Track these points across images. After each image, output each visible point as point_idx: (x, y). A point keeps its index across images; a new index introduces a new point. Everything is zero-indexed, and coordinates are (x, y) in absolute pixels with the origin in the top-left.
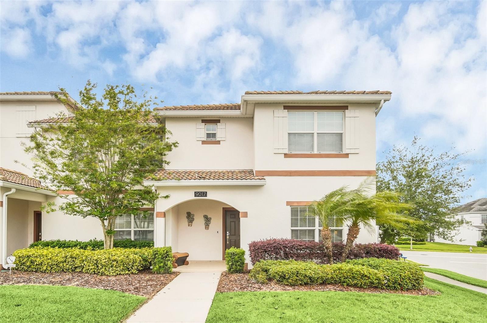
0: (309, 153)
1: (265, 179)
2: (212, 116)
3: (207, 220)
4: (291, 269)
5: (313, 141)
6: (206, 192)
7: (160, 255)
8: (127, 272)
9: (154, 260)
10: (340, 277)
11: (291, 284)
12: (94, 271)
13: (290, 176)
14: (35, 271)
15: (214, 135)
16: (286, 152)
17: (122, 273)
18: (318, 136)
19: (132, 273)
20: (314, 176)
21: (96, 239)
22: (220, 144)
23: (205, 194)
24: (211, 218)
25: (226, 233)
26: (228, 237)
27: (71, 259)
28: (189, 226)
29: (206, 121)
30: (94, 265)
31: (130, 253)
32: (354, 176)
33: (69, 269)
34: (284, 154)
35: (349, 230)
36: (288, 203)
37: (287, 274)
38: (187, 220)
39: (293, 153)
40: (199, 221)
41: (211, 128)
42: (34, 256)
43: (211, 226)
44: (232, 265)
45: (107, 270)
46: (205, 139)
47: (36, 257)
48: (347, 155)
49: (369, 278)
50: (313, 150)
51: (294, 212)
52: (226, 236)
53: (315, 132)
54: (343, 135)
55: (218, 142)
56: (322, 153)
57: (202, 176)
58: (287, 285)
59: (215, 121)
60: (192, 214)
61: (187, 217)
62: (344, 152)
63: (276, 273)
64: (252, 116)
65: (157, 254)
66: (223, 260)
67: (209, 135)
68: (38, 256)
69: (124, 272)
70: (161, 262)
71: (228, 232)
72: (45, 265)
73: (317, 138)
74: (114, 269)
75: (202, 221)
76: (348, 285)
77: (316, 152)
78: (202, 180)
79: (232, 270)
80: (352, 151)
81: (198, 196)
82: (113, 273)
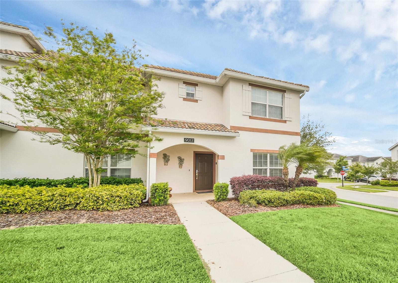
0: (263, 117)
1: (239, 133)
2: (192, 80)
3: (181, 160)
4: (274, 196)
5: (266, 110)
6: (194, 139)
7: (161, 190)
8: (130, 206)
9: (154, 195)
10: (303, 199)
11: (275, 206)
12: (93, 208)
13: (253, 132)
14: (5, 213)
15: (193, 95)
16: (250, 115)
17: (125, 208)
18: (269, 106)
19: (135, 207)
20: (267, 133)
21: (74, 177)
22: (198, 102)
23: (192, 140)
24: (184, 159)
25: (196, 171)
26: (197, 174)
27: (60, 197)
28: (165, 165)
29: (187, 83)
30: (94, 202)
31: (132, 189)
32: (289, 135)
33: (56, 208)
34: (249, 117)
35: (297, 169)
36: (252, 150)
37: (272, 199)
38: (163, 160)
39: (254, 116)
40: (174, 161)
41: (191, 89)
42: (7, 196)
43: (184, 165)
44: (221, 195)
45: (109, 206)
46: (185, 97)
47: (10, 197)
48: (285, 122)
49: (317, 198)
50: (266, 116)
51: (255, 156)
52: (196, 173)
53: (268, 104)
54: (283, 108)
55: (196, 101)
56: (271, 118)
57: (192, 126)
58: (273, 207)
59: (195, 84)
60: (168, 155)
61: (163, 158)
62: (284, 119)
63: (265, 199)
64: (223, 85)
65: (157, 189)
66: (193, 192)
67: (188, 94)
68: (12, 196)
69: (127, 207)
70: (162, 196)
71: (197, 170)
72: (23, 204)
73: (269, 108)
74: (118, 204)
75: (177, 161)
76: (307, 204)
77: (268, 117)
78: (192, 130)
79: (220, 199)
80: (288, 119)
81: (187, 142)
82: (116, 208)
